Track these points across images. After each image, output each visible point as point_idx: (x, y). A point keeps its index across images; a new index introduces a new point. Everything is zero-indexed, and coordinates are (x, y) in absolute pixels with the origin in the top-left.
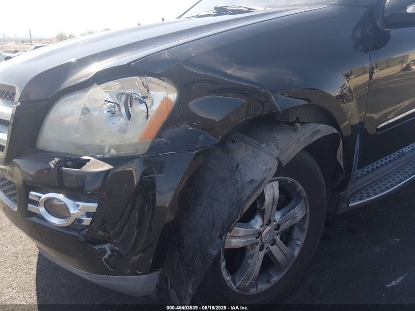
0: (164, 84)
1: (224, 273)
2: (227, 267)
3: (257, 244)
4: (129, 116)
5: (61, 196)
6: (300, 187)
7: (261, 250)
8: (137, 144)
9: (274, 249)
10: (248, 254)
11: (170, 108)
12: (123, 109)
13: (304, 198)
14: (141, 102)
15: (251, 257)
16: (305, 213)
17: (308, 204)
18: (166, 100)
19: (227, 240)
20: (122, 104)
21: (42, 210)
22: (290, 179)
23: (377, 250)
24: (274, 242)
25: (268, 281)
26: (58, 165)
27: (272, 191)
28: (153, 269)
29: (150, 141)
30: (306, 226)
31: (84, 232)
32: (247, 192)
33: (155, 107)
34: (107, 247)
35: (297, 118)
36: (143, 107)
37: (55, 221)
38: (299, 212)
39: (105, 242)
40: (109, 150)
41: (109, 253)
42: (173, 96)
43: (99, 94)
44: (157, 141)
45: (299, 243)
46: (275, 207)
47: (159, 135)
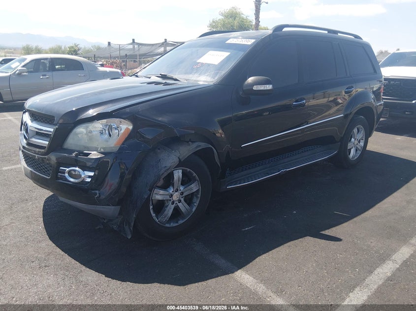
0: (127, 122)
1: (152, 212)
2: (153, 209)
3: (170, 200)
4: (110, 135)
5: (77, 169)
6: (195, 174)
7: (173, 204)
8: (113, 147)
9: (180, 205)
10: (166, 205)
11: (129, 132)
12: (107, 132)
13: (198, 180)
14: (116, 129)
15: (167, 206)
16: (198, 188)
17: (200, 184)
18: (127, 129)
19: (153, 195)
20: (107, 129)
21: (66, 175)
22: (188, 170)
23: (246, 215)
24: (180, 201)
25: (177, 222)
26: (77, 155)
27: (178, 174)
28: (118, 204)
29: (119, 146)
30: (199, 196)
31: (88, 185)
32: (162, 171)
33: (122, 131)
34: (97, 192)
35: (190, 139)
36: (117, 131)
37: (72, 180)
38: (194, 187)
39: (96, 190)
40: (100, 149)
41: (98, 195)
42: (131, 127)
43: (98, 125)
44: (122, 146)
45: (195, 204)
46: (180, 183)
47: (123, 144)
